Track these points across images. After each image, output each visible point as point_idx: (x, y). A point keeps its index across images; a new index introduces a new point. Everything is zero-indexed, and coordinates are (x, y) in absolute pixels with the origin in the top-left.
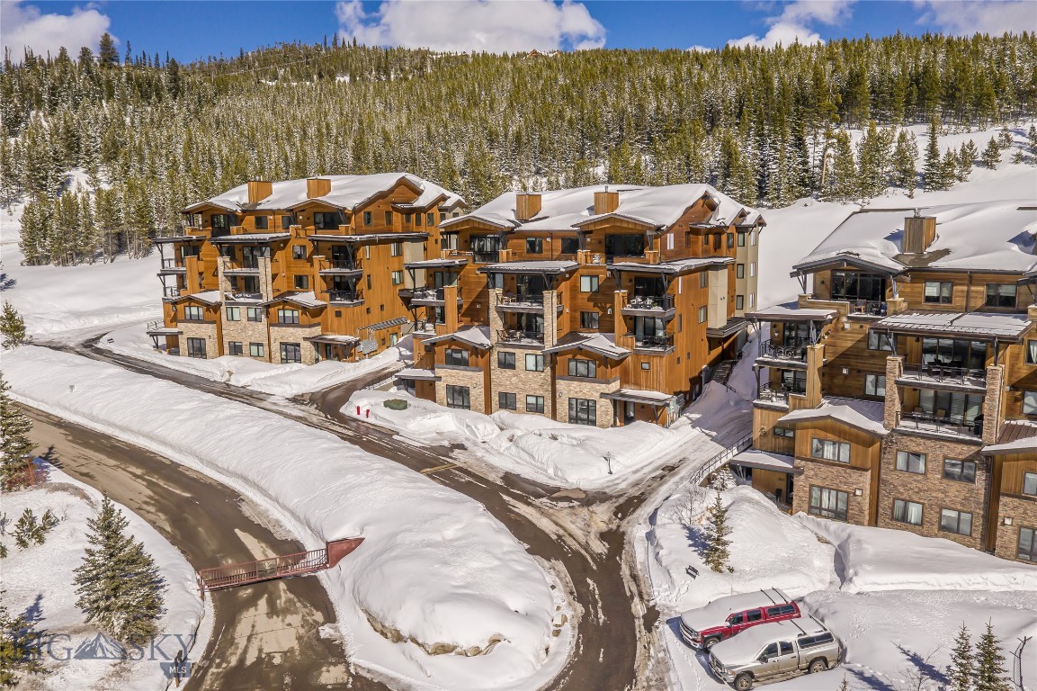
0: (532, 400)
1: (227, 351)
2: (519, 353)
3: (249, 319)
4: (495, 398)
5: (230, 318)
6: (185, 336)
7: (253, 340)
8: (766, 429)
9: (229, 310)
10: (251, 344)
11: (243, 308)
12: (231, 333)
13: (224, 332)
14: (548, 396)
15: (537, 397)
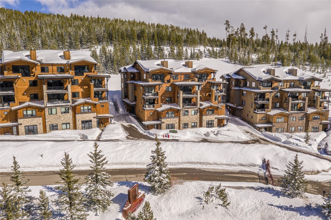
0: (193, 124)
1: (48, 129)
2: (190, 110)
3: (62, 113)
4: (181, 125)
5: (50, 113)
6: (23, 125)
7: (64, 122)
8: (260, 118)
9: (50, 110)
10: (63, 124)
11: (58, 109)
12: (50, 120)
13: (46, 121)
14: (198, 122)
15: (195, 123)
